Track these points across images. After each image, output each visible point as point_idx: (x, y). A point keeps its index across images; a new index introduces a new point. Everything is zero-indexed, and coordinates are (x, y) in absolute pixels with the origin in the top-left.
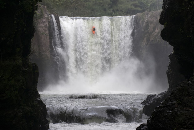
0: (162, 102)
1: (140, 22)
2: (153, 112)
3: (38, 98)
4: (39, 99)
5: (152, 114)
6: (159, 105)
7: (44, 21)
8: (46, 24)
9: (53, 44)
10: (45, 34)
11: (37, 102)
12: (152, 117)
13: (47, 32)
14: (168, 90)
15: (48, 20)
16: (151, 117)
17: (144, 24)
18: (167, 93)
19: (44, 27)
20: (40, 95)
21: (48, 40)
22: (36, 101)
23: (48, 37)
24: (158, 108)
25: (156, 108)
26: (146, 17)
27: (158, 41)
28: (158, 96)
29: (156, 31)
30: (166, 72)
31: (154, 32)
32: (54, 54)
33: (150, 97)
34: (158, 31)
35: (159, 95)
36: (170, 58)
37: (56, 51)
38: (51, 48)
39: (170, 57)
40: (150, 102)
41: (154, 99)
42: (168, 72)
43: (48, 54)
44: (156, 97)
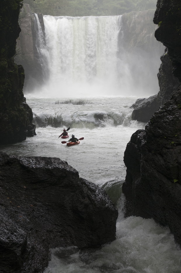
0: (162, 107)
1: (127, 22)
2: (152, 118)
3: (23, 102)
4: (25, 103)
5: (151, 120)
6: (159, 110)
7: (27, 21)
8: (30, 24)
9: (36, 45)
10: (29, 35)
11: (23, 106)
12: (151, 122)
13: (31, 33)
14: (158, 93)
15: (31, 19)
16: (149, 123)
17: (131, 25)
18: (157, 96)
19: (27, 27)
20: (25, 99)
21: (32, 41)
22: (21, 104)
23: (31, 38)
24: (157, 113)
25: (155, 113)
26: (134, 17)
27: (145, 42)
28: (147, 100)
29: (143, 32)
30: (158, 75)
31: (141, 33)
32: (37, 55)
33: (139, 101)
34: (145, 32)
35: (149, 98)
36: (162, 60)
37: (40, 52)
38: (35, 49)
39: (162, 58)
40: (140, 106)
41: (144, 103)
42: (159, 75)
43: (32, 56)
44: (146, 101)
